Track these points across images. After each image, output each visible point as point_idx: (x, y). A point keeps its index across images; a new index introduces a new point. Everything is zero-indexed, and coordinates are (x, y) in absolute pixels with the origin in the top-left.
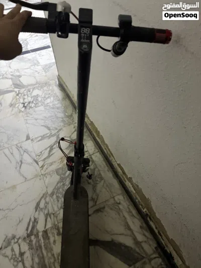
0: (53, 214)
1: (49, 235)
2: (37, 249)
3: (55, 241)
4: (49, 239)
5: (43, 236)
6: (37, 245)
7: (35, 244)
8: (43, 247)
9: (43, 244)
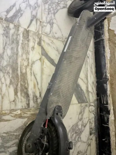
0: (41, 22)
1: (30, 37)
2: (13, 42)
3: (33, 48)
4: (28, 41)
5: (23, 34)
6: (15, 37)
7: (13, 35)
8: (20, 44)
9: (21, 42)
